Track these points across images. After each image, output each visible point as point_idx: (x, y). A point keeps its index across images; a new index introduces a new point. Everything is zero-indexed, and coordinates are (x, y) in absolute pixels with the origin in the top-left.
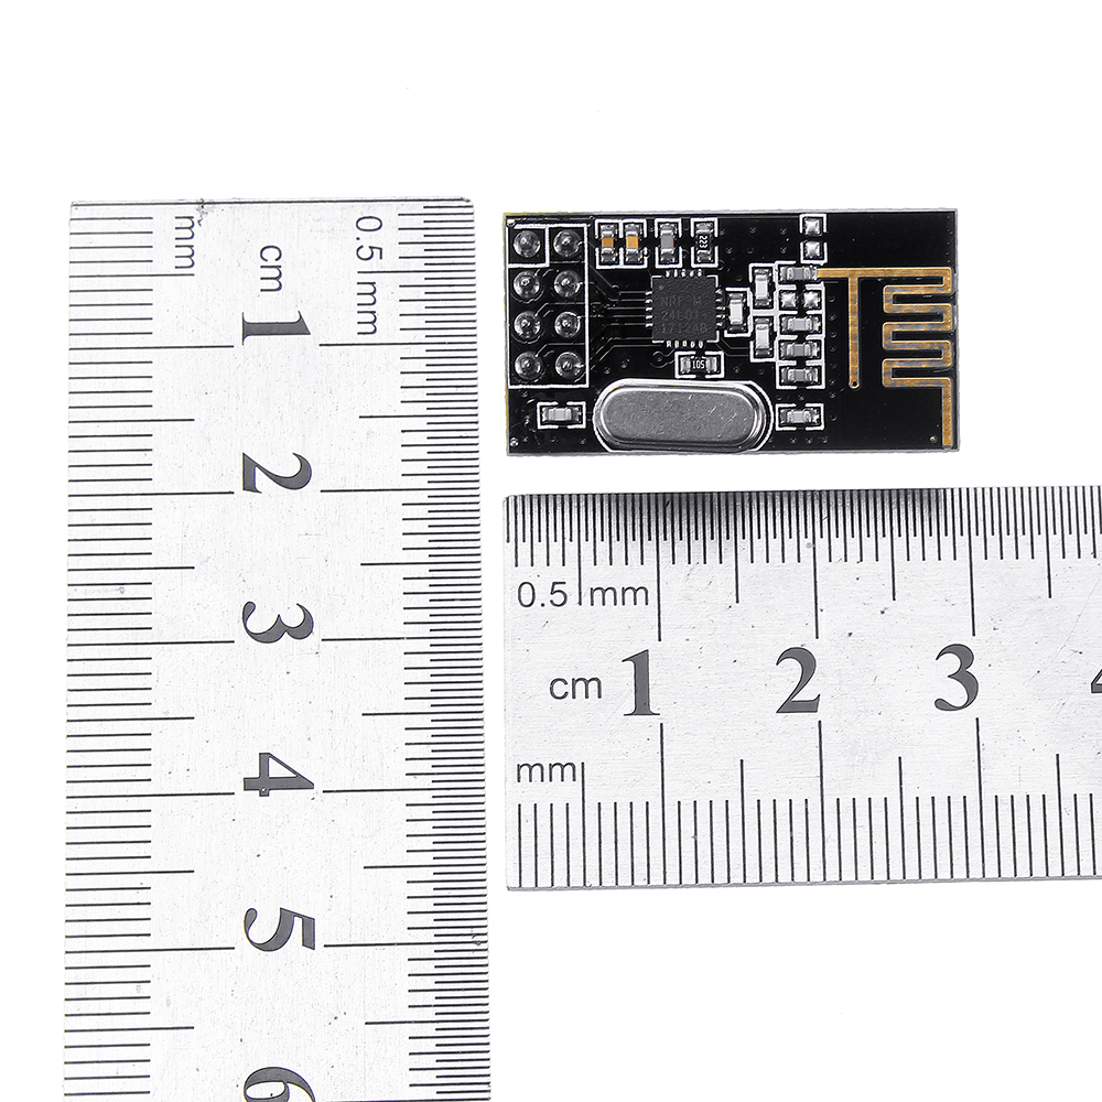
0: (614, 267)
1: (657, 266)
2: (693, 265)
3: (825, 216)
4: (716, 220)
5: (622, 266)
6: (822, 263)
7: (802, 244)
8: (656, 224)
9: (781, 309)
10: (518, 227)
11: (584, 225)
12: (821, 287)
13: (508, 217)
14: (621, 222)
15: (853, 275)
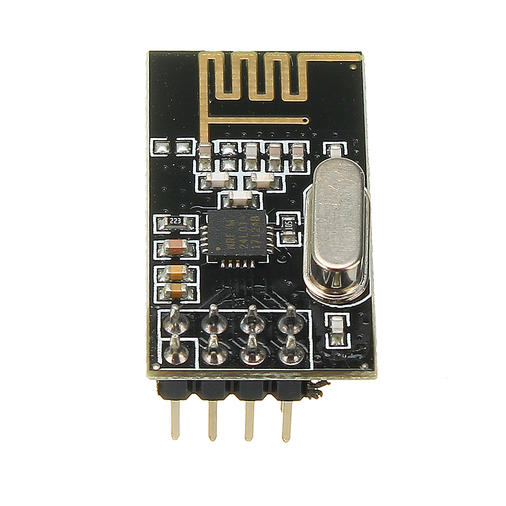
0: (198, 290)
1: (198, 258)
2: (197, 232)
3: (152, 139)
4: (155, 216)
5: (197, 285)
6: (195, 142)
7: (178, 155)
8: (159, 259)
9: (237, 170)
10: (160, 361)
11: (159, 312)
12: (217, 142)
13: (151, 368)
14: (156, 285)
15: (205, 121)
